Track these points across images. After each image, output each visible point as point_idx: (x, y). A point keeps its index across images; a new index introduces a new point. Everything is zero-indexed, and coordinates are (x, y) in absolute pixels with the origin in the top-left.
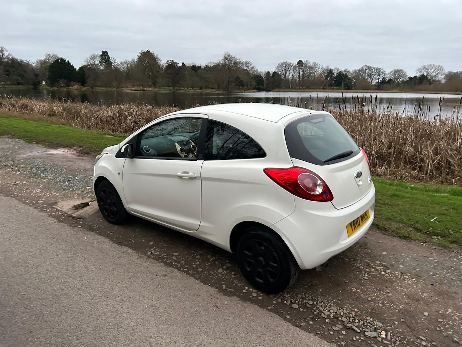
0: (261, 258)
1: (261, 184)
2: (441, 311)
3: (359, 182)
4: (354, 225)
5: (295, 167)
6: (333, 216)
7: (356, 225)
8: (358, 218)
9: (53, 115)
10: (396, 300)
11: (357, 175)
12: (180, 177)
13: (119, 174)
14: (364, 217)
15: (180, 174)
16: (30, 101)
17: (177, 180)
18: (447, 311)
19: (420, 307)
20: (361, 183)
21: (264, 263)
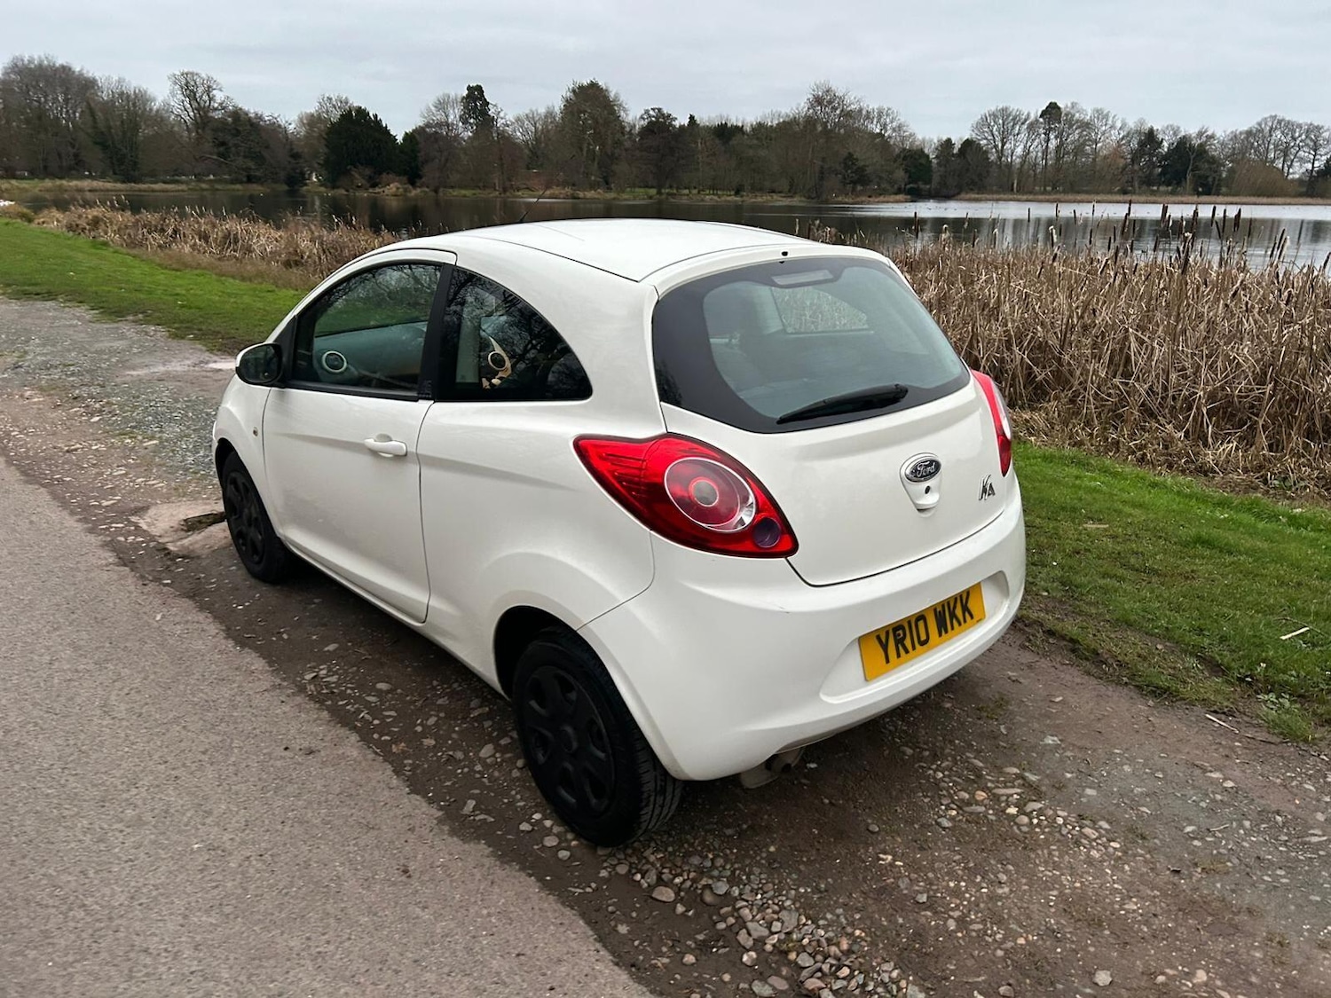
0: (569, 729)
1: (561, 487)
2: (1163, 974)
3: (919, 497)
4: (900, 642)
5: (669, 435)
6: (788, 609)
7: (908, 642)
8: (921, 617)
9: (297, 263)
10: (1015, 912)
11: (915, 471)
12: (374, 453)
13: (255, 432)
14: (953, 615)
15: (371, 442)
16: (243, 225)
17: (366, 460)
18: (1189, 976)
19: (1092, 949)
20: (930, 500)
21: (575, 745)
